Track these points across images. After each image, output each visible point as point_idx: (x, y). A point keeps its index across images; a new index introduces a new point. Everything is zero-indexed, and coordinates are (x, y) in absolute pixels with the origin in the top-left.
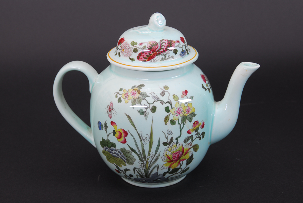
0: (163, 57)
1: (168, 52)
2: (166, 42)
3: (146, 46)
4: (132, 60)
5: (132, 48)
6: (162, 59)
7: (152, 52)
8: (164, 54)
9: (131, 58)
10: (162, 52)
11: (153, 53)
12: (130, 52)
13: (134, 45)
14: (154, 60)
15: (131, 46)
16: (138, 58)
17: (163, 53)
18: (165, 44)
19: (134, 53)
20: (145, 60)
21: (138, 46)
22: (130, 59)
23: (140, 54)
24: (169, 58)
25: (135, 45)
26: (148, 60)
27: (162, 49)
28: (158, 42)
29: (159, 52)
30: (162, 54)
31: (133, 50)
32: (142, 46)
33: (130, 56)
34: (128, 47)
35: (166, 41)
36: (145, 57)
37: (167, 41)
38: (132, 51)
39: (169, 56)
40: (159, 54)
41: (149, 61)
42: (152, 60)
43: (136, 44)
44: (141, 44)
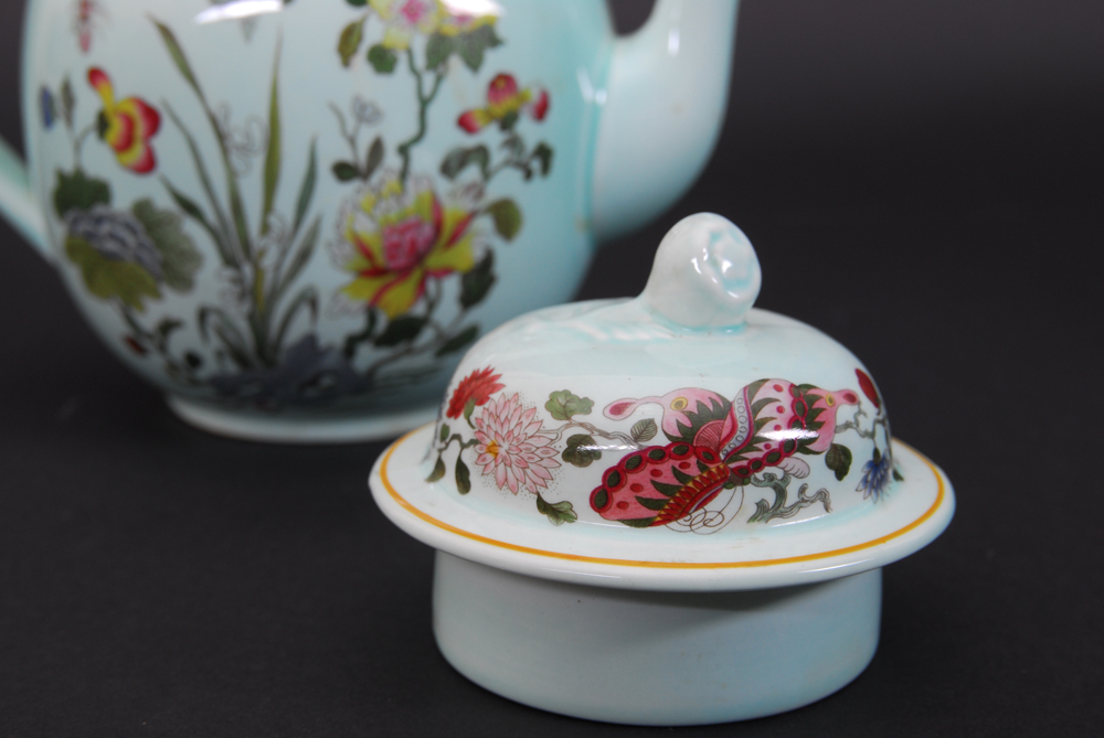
0: (769, 495)
1: (798, 465)
2: (785, 399)
3: (658, 423)
4: (556, 512)
5: (558, 433)
6: (763, 512)
7: (693, 460)
8: (771, 478)
9: (550, 497)
10: (757, 465)
11: (702, 468)
12: (544, 463)
13: (573, 412)
14: (709, 516)
15: (551, 423)
16: (601, 501)
17: (768, 470)
18: (780, 410)
19: (568, 466)
20: (645, 513)
21: (598, 418)
22: (544, 507)
23: (614, 477)
24: (803, 501)
25: (577, 418)
26: (667, 519)
27: (761, 445)
28: (730, 399)
29: (745, 463)
30: (759, 475)
31: (562, 445)
32: (626, 424)
33: (542, 491)
34: (531, 431)
35: (778, 388)
36: (650, 492)
37: (786, 389)
38: (559, 458)
39: (802, 490)
40: (742, 476)
41: (673, 524)
42: (698, 515)
43: (586, 405)
44: (618, 409)
